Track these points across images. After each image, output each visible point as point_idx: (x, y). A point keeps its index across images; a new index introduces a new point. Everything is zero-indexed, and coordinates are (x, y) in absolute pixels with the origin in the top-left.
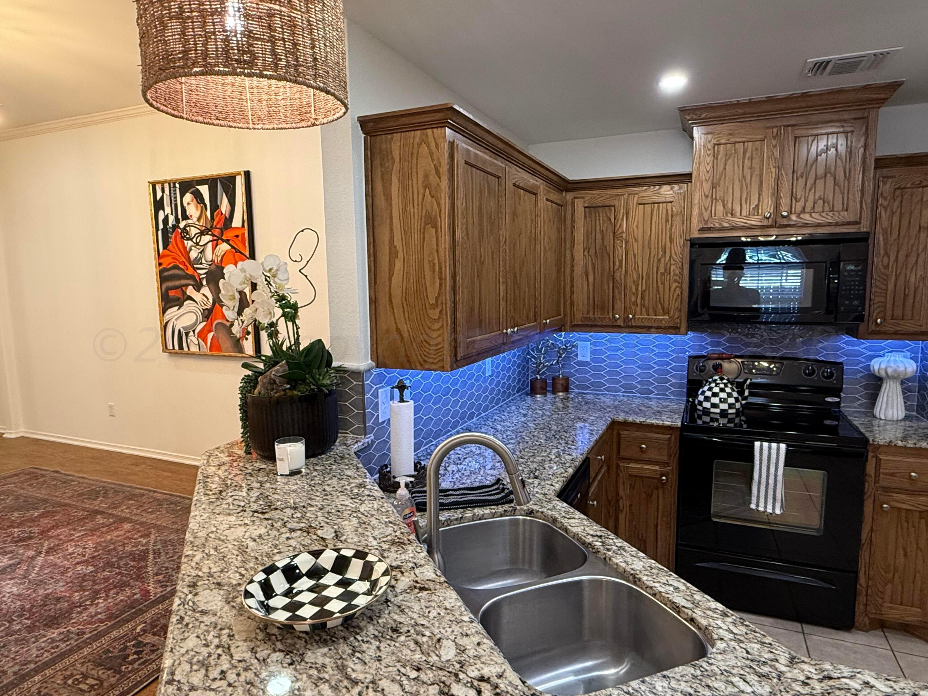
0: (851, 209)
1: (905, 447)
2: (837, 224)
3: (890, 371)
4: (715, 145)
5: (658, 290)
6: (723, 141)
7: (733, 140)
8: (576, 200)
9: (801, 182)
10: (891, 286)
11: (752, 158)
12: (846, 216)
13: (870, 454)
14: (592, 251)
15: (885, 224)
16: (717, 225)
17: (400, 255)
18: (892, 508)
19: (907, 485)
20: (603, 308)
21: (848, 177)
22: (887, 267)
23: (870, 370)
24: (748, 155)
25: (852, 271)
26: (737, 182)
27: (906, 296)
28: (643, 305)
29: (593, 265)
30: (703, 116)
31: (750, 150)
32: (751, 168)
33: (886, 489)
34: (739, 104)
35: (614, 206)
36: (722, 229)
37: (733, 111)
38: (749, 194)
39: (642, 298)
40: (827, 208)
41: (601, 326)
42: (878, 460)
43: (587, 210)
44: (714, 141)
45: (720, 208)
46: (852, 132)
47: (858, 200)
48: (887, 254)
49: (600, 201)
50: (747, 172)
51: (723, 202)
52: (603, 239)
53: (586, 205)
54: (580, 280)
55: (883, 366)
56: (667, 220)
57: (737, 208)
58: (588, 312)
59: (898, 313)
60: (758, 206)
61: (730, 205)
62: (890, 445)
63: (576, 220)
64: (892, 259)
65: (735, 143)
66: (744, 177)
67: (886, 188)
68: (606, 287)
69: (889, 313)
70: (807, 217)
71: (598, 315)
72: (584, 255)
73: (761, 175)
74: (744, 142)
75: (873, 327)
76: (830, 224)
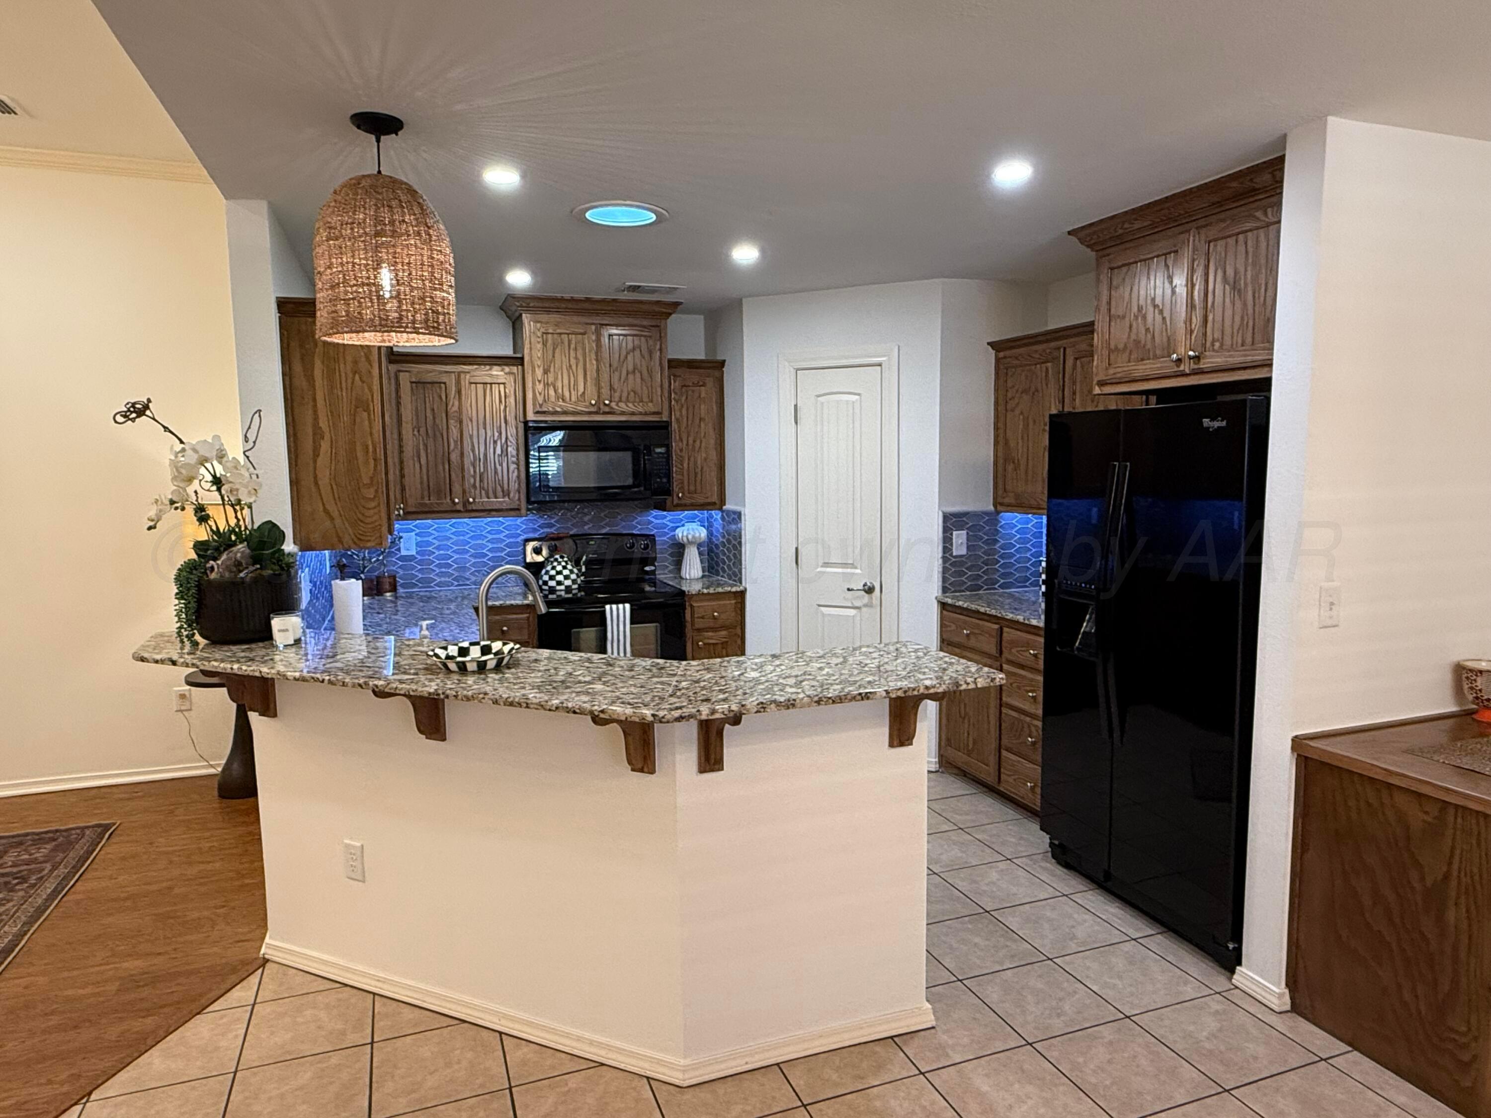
0: (654, 399)
1: (709, 594)
2: (646, 414)
3: (690, 537)
4: (544, 333)
5: (496, 472)
6: (550, 331)
7: (559, 331)
8: (401, 374)
9: (617, 374)
10: (685, 465)
11: (576, 349)
12: (651, 407)
13: (687, 604)
14: (423, 430)
15: (678, 414)
16: (551, 409)
17: (327, 437)
18: (705, 644)
19: (712, 625)
20: (439, 493)
21: (650, 372)
22: (681, 450)
23: (675, 539)
24: (573, 346)
25: (660, 453)
26: (565, 371)
27: (696, 474)
28: (482, 488)
29: (426, 446)
30: (531, 305)
31: (573, 342)
32: (576, 358)
33: (699, 630)
34: (562, 300)
35: (445, 383)
36: (555, 413)
37: (557, 304)
38: (576, 381)
39: (481, 481)
40: (637, 400)
41: (438, 512)
42: (692, 606)
43: (414, 385)
44: (543, 330)
45: (552, 392)
46: (650, 337)
47: (659, 393)
48: (681, 439)
49: (429, 378)
50: (573, 361)
51: (554, 387)
52: (434, 418)
53: (414, 380)
54: (411, 462)
55: (685, 534)
56: (500, 401)
57: (567, 394)
58: (423, 498)
59: (692, 488)
60: (584, 393)
61: (560, 391)
62: (699, 594)
63: (402, 395)
64: (685, 442)
65: (560, 334)
66: (570, 366)
67: (675, 385)
68: (441, 467)
69: (686, 488)
70: (622, 405)
71: (433, 500)
72: (414, 435)
73: (585, 365)
74: (568, 334)
75: (676, 501)
76: (641, 413)
